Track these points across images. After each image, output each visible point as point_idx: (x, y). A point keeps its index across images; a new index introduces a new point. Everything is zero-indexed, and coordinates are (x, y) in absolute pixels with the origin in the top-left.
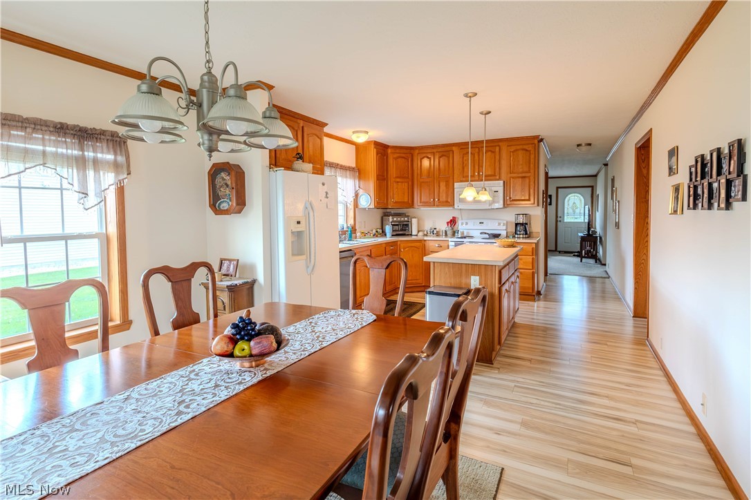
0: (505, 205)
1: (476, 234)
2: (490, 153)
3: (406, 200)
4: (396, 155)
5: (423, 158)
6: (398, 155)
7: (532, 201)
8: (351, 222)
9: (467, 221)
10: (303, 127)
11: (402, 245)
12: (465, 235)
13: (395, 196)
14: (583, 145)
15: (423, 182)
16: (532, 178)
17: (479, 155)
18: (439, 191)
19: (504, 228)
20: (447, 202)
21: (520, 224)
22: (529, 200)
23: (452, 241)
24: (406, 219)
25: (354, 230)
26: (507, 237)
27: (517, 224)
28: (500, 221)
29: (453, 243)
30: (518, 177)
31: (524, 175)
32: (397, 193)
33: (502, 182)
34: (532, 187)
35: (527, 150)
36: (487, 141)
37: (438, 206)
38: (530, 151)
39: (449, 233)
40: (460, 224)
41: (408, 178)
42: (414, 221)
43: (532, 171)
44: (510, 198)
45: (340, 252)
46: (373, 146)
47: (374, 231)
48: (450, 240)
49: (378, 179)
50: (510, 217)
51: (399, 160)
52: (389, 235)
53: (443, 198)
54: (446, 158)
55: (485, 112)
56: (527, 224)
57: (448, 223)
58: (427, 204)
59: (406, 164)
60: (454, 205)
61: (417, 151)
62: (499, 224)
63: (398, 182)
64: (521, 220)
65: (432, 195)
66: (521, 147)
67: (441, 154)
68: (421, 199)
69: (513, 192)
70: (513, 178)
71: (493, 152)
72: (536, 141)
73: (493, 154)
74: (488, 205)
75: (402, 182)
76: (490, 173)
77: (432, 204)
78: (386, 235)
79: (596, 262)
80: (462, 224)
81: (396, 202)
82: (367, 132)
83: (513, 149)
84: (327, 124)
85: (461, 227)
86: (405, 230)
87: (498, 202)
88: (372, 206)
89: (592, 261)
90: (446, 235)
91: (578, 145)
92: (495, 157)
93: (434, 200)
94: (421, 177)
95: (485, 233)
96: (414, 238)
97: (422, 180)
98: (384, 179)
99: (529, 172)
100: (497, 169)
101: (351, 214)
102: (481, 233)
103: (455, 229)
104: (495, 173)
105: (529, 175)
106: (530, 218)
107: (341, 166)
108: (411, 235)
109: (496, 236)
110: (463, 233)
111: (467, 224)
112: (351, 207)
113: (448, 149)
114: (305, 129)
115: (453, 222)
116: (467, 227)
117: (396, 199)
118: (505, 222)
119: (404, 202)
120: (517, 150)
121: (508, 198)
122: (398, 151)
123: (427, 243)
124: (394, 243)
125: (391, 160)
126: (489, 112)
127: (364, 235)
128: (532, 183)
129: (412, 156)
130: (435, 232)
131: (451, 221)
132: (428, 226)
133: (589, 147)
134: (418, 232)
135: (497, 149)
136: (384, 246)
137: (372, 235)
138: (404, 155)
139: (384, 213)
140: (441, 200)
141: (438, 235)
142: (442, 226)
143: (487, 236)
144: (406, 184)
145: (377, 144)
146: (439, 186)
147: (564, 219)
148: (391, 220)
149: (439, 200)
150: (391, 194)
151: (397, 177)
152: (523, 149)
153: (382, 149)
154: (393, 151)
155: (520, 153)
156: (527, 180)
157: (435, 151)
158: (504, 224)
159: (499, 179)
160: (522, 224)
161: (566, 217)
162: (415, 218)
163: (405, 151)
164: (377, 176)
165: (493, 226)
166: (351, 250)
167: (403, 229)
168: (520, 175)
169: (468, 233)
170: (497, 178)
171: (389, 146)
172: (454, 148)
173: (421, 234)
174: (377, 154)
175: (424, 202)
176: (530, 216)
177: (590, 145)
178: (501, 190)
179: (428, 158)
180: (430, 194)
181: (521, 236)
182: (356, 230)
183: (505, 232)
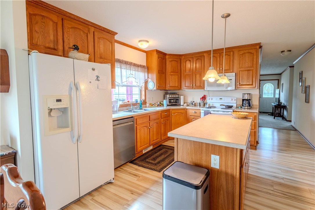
0: (236, 88)
1: (217, 105)
2: (227, 56)
3: (177, 85)
4: (170, 60)
5: (186, 61)
6: (172, 59)
7: (254, 86)
8: (143, 98)
9: (212, 98)
10: (94, 32)
11: (173, 112)
12: (211, 105)
13: (171, 83)
14: (286, 51)
15: (187, 75)
16: (254, 71)
17: (220, 58)
18: (196, 80)
19: (235, 102)
20: (200, 86)
21: (245, 100)
22: (252, 85)
23: (202, 110)
24: (177, 96)
25: (144, 103)
26: (237, 107)
27: (243, 100)
28: (232, 98)
29: (203, 111)
30: (246, 70)
31: (249, 69)
32: (172, 81)
33: (234, 74)
34: (254, 76)
35: (251, 53)
36: (226, 49)
37: (195, 89)
38: (253, 54)
39: (202, 104)
40: (208, 99)
41: (178, 72)
42: (182, 97)
43: (254, 66)
44: (239, 84)
45: (113, 121)
46: (155, 53)
47: (158, 103)
48: (201, 109)
49: (159, 73)
50: (239, 95)
51: (173, 62)
52: (165, 105)
53: (198, 84)
54: (200, 61)
55: (225, 15)
56: (250, 100)
57: (201, 99)
58: (189, 87)
59: (177, 65)
60: (204, 88)
61: (183, 57)
62: (232, 100)
63: (172, 75)
64: (246, 97)
65: (192, 82)
66: (247, 51)
67: (197, 58)
68: (185, 85)
69: (242, 80)
70: (242, 71)
71: (229, 55)
72: (258, 47)
73: (229, 56)
74: (225, 88)
75: (174, 75)
76: (226, 68)
77: (192, 87)
78: (164, 106)
79: (283, 119)
80: (209, 99)
81: (171, 87)
82: (148, 42)
83: (242, 52)
84: (117, 33)
85: (209, 101)
86: (177, 102)
87: (232, 86)
88: (155, 89)
89: (280, 119)
90: (200, 105)
91: (282, 52)
92: (230, 58)
93: (193, 85)
94: (185, 72)
95: (223, 105)
96: (182, 107)
97: (186, 74)
98: (163, 73)
99: (253, 66)
100: (232, 66)
101: (143, 93)
102: (221, 105)
103: (205, 102)
104: (230, 68)
105: (252, 68)
106: (252, 96)
107: (134, 64)
108: (180, 105)
109: (230, 107)
110: (209, 105)
111: (212, 99)
112: (143, 89)
113: (201, 55)
114: (95, 33)
115: (204, 98)
116: (213, 101)
117: (171, 85)
118: (236, 98)
119: (175, 87)
120: (244, 53)
121: (238, 83)
122: (172, 57)
123: (188, 110)
124: (168, 111)
125: (168, 63)
126: (229, 15)
127: (152, 105)
128: (254, 74)
129: (180, 60)
130: (194, 104)
131: (203, 97)
132: (189, 100)
133: (289, 52)
134: (184, 103)
135: (232, 53)
136: (160, 113)
137: (157, 105)
138: (175, 59)
139: (166, 93)
140: (197, 85)
141: (195, 105)
142: (198, 100)
143: (224, 107)
144: (177, 76)
145: (158, 52)
146: (196, 77)
147: (263, 96)
148: (168, 97)
149: (195, 85)
150: (167, 82)
151: (172, 72)
152: (249, 53)
153: (162, 56)
154: (169, 57)
155: (247, 54)
156: (251, 72)
157: (193, 56)
158: (235, 100)
159: (233, 72)
160: (247, 100)
161: (264, 95)
162: (182, 95)
163: (176, 57)
164: (158, 71)
165: (228, 101)
166: (132, 117)
167: (175, 102)
168: (246, 69)
169: (212, 104)
170: (232, 71)
171: (167, 54)
172: (205, 54)
173: (185, 104)
174: (158, 58)
175: (187, 87)
176: (252, 94)
177: (290, 51)
178: (233, 79)
179: (190, 61)
180: (190, 82)
181: (246, 107)
182: (146, 102)
183: (235, 104)
